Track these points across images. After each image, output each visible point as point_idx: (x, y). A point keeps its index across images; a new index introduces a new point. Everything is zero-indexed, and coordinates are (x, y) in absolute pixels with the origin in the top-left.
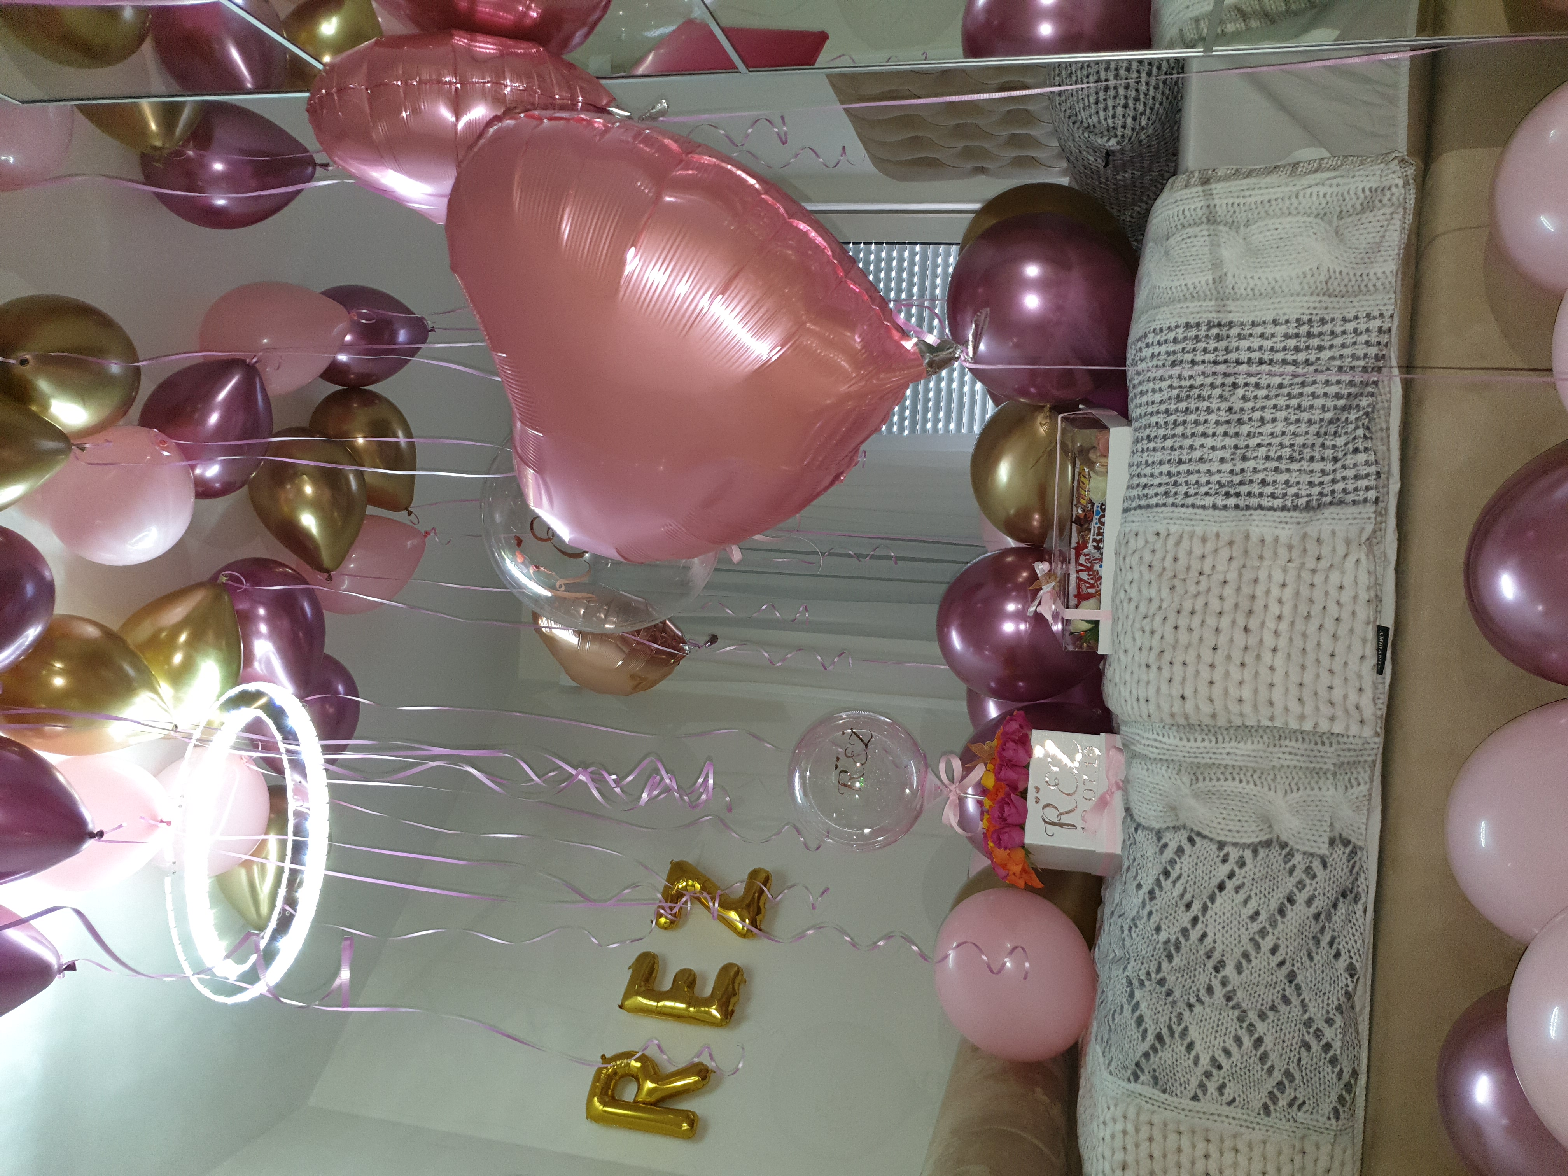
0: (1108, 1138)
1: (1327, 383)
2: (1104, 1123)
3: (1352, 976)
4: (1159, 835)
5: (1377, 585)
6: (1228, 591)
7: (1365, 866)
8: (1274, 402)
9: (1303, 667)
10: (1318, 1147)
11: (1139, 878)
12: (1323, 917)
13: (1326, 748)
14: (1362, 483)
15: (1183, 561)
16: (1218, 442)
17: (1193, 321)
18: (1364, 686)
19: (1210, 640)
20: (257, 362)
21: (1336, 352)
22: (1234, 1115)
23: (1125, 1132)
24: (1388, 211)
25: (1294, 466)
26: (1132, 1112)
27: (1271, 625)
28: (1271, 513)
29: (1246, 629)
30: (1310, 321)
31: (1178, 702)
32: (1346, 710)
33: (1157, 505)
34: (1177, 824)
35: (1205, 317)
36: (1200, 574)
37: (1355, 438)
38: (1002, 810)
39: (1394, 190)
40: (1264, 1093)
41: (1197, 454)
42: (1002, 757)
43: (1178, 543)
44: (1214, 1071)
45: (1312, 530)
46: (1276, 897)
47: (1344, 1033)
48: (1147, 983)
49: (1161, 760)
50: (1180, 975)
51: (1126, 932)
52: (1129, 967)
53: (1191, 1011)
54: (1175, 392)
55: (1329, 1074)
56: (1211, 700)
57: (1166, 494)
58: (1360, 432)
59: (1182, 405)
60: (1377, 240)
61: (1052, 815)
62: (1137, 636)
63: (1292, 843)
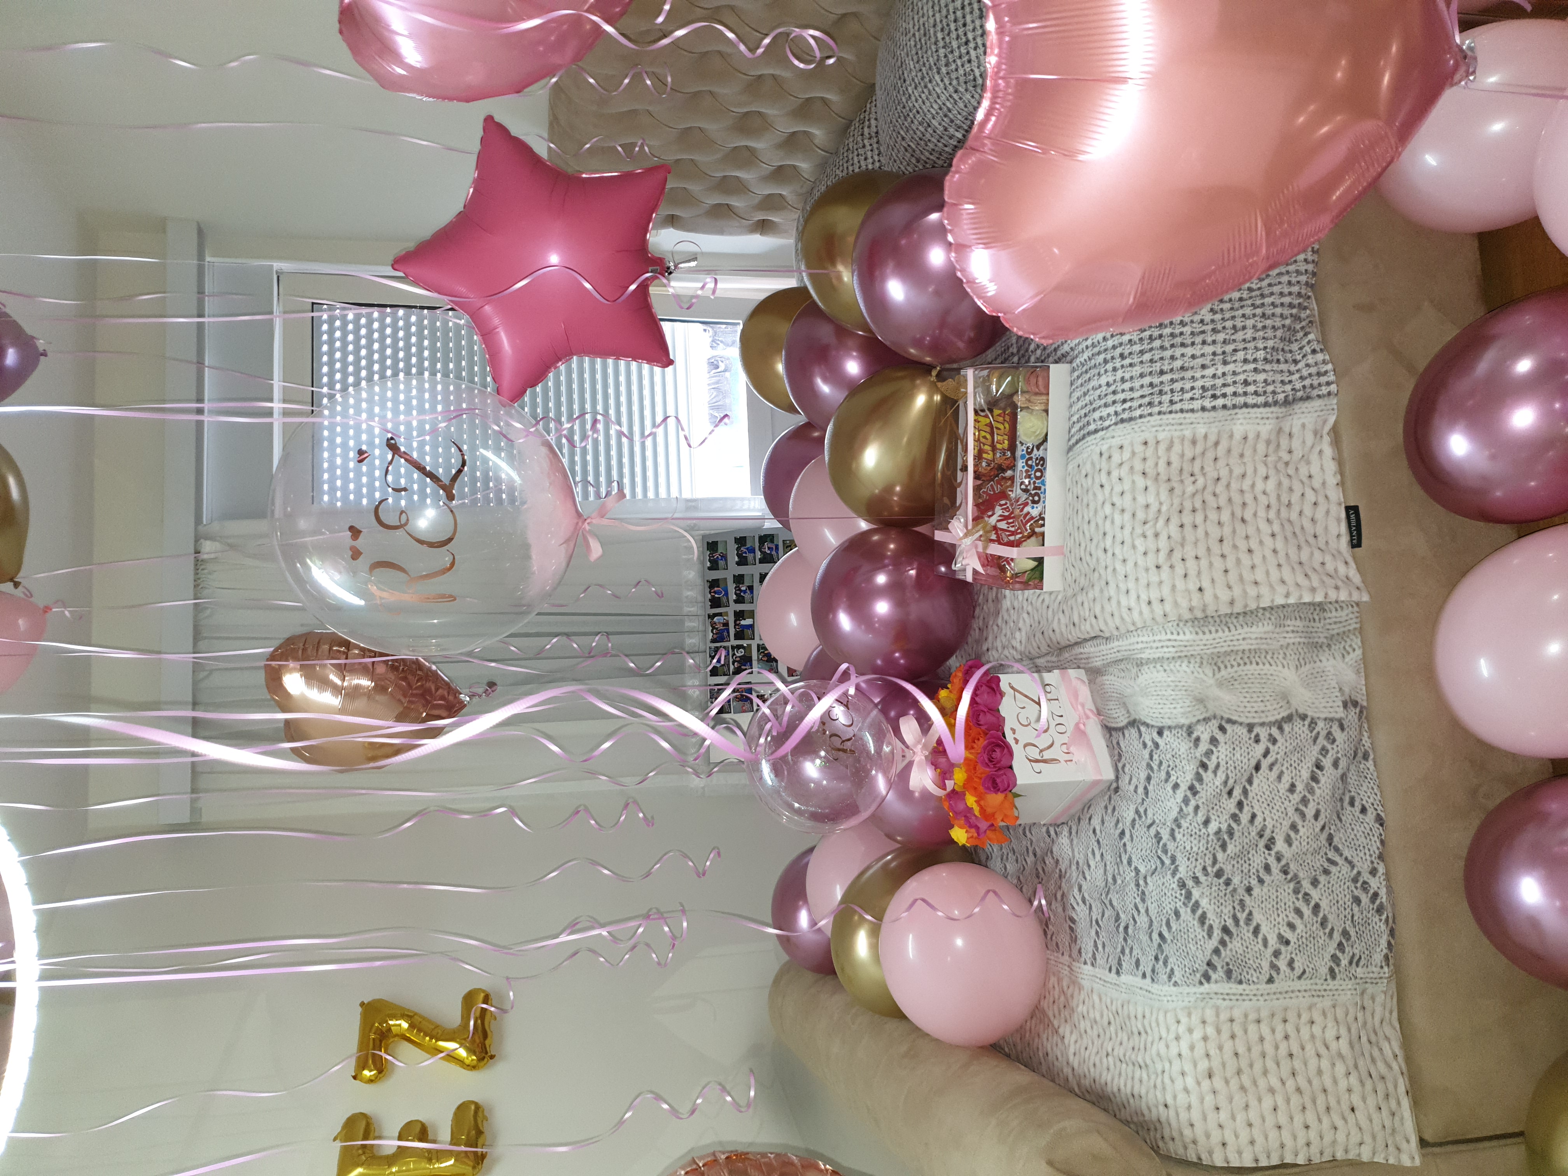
1: (1282, 294)
4: (1190, 730)
6: (1220, 488)
9: (1298, 547)
10: (1373, 999)
13: (1317, 624)
15: (1176, 464)
16: (1196, 350)
18: (1347, 560)
22: (1304, 988)
23: (1205, 1038)
29: (1243, 520)
31: (1196, 596)
32: (1343, 581)
33: (1141, 417)
34: (1207, 715)
38: (993, 753)
43: (1169, 448)
44: (1283, 948)
45: (1287, 424)
46: (1305, 767)
47: (1387, 879)
49: (1180, 657)
50: (1235, 862)
53: (1250, 895)
55: (1378, 923)
56: (1228, 587)
57: (1151, 404)
61: (1034, 753)
62: (1139, 542)
63: (1311, 713)
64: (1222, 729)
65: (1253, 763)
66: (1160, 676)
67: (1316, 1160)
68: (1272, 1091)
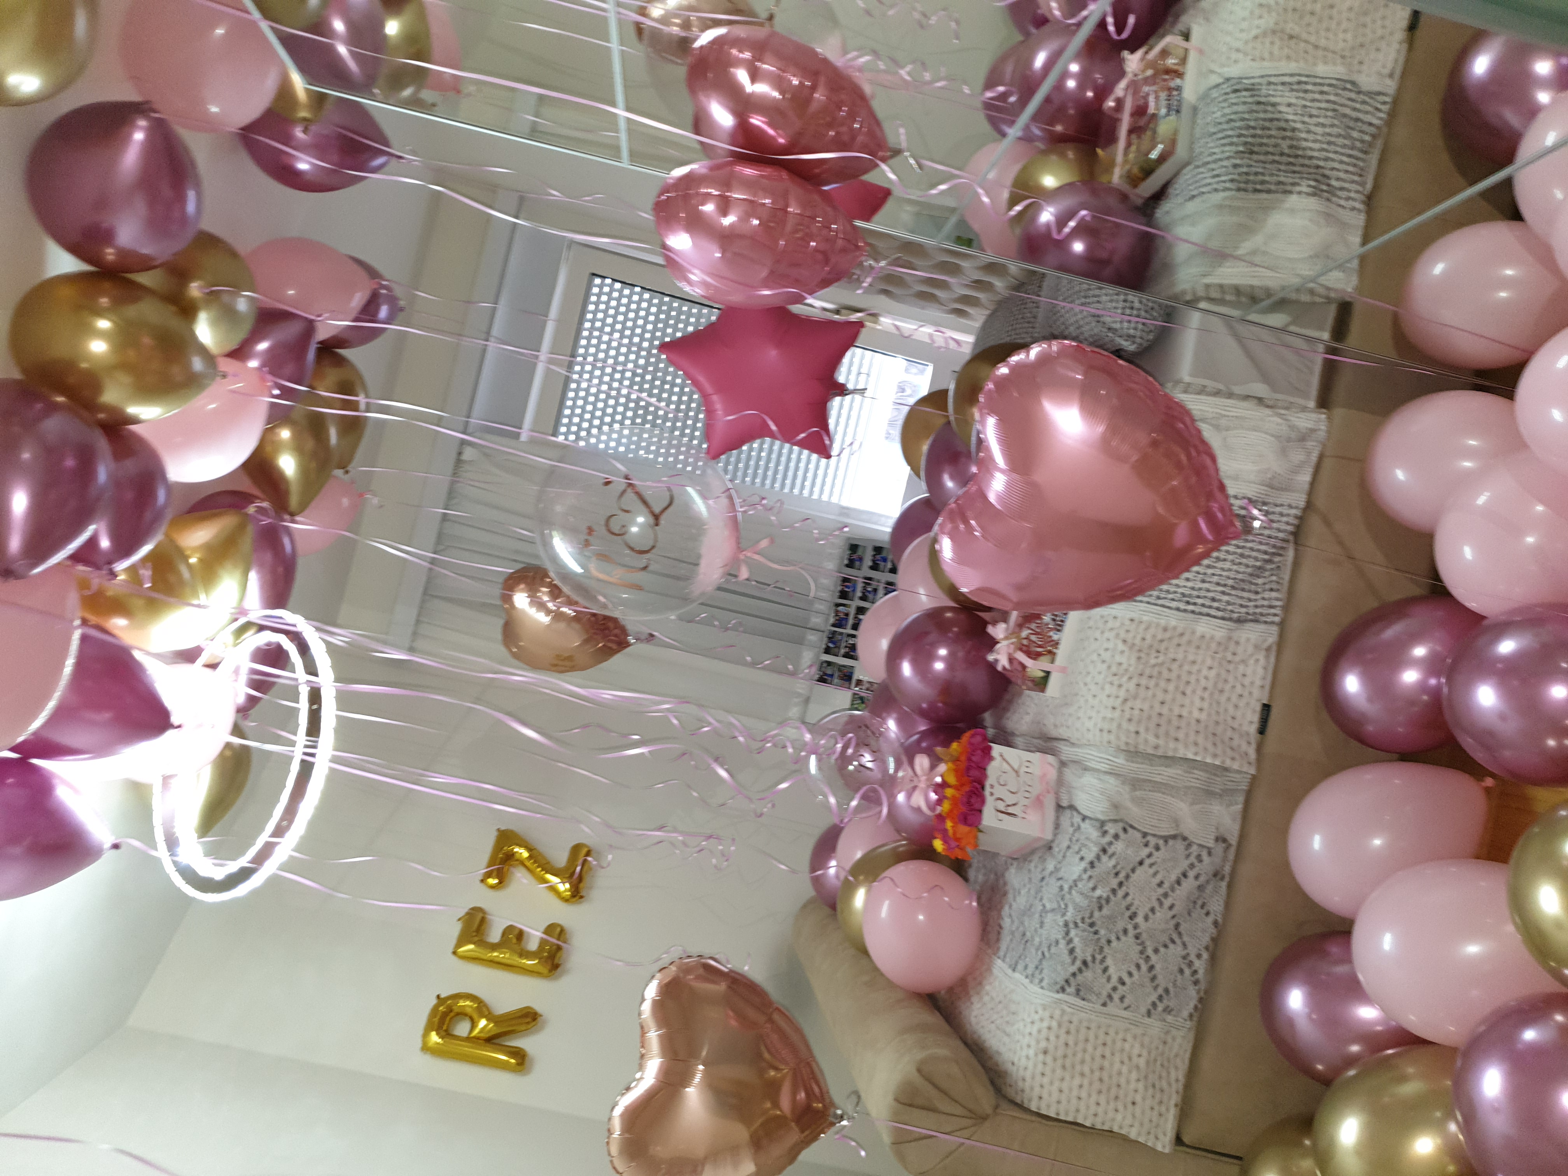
2: (1032, 1023)
4: (1101, 824)
5: (1264, 677)
9: (1217, 723)
11: (1082, 852)
12: (1201, 888)
13: (1217, 778)
14: (1272, 611)
15: (1148, 641)
18: (1250, 741)
22: (1127, 1016)
25: (1233, 592)
27: (1200, 692)
28: (1213, 620)
31: (1133, 736)
32: (1240, 755)
34: (1116, 818)
36: (1159, 652)
37: (1271, 582)
38: (970, 797)
40: (1149, 1002)
44: (1120, 987)
46: (1175, 873)
47: (1207, 964)
48: (1080, 924)
49: (1109, 773)
50: (1105, 921)
51: (1066, 890)
52: (1068, 914)
53: (1110, 945)
56: (1156, 737)
58: (1275, 578)
60: (1303, 459)
61: (1001, 806)
62: (1107, 686)
63: (1191, 838)
64: (1125, 830)
65: (1138, 859)
66: (1095, 782)
67: (1099, 1127)
68: (1082, 1075)
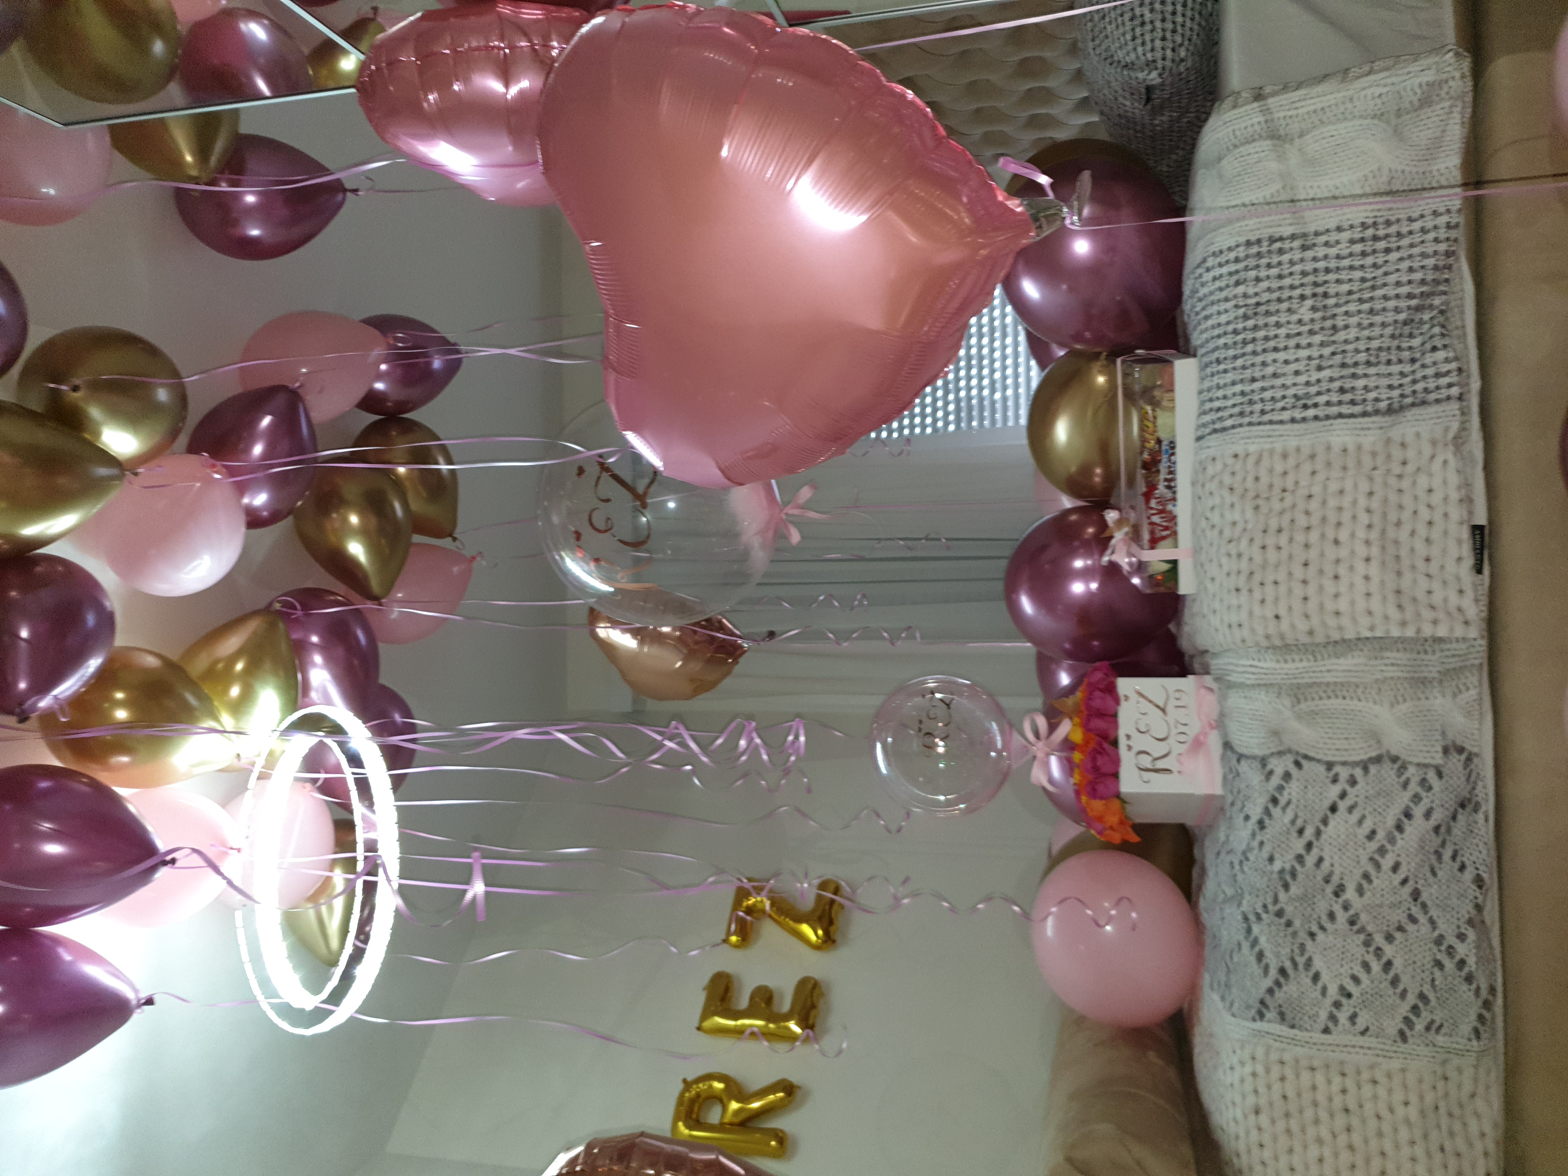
0: (1236, 1082)
1: (1398, 284)
2: (1232, 1068)
3: (1480, 887)
4: (1263, 762)
5: (1467, 485)
6: (1314, 505)
7: (1482, 774)
8: (1344, 309)
9: (1399, 574)
10: (1460, 1070)
11: (1246, 809)
12: (1443, 829)
13: (1429, 657)
14: (1444, 381)
15: (1265, 480)
16: (1290, 355)
17: (1253, 238)
18: (1464, 588)
19: (1300, 556)
20: (299, 387)
21: (1403, 253)
22: (1368, 1045)
23: (1254, 1075)
24: (1447, 104)
25: (1372, 371)
26: (1260, 1053)
27: (1361, 534)
28: (1352, 420)
29: (1336, 542)
30: (1375, 224)
31: (1272, 623)
32: (1448, 613)
33: (1233, 427)
34: (1281, 748)
35: (1265, 233)
36: (1284, 491)
37: (1432, 337)
38: (1094, 759)
39: (1451, 83)
40: (1399, 1019)
41: (1270, 370)
42: (1088, 707)
43: (1258, 462)
44: (1344, 1001)
45: (1395, 434)
47: (1478, 947)
48: (1264, 916)
49: (1259, 685)
50: (1299, 904)
51: (1237, 867)
52: (1244, 902)
53: (1314, 940)
54: (1241, 311)
55: (1466, 992)
56: (1307, 616)
57: (1241, 414)
58: (1437, 330)
59: (1250, 323)
60: (1438, 134)
61: (1146, 761)
62: (1224, 561)
63: (1404, 756)
64: (1298, 764)
65: (1327, 803)
